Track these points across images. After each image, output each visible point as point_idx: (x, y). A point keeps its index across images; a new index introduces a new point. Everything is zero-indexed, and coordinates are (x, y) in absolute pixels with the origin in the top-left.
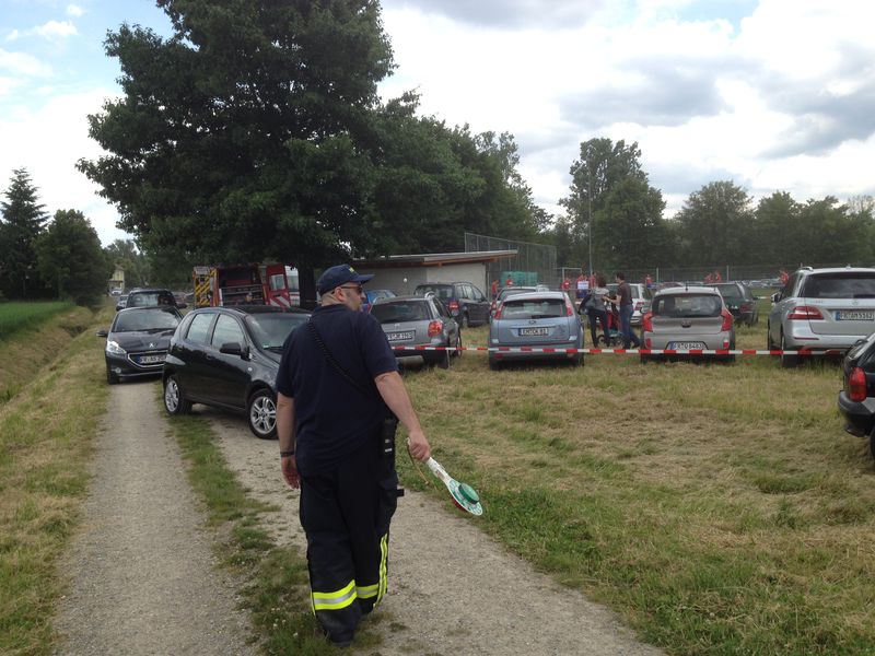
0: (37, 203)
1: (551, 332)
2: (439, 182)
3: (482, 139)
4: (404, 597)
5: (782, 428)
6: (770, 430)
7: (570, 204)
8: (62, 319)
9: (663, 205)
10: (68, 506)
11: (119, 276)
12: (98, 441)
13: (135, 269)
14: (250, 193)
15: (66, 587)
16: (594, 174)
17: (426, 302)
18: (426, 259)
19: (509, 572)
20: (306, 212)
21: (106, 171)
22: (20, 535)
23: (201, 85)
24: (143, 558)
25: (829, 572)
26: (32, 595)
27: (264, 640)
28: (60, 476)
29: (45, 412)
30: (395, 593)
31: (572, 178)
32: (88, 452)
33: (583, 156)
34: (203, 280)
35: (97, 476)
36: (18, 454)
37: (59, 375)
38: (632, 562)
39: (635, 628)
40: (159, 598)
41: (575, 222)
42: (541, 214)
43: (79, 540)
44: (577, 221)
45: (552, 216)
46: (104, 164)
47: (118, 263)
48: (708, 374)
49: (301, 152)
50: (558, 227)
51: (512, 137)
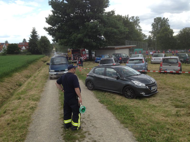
0: (37, 34)
1: (139, 67)
2: (118, 31)
3: (132, 18)
4: (92, 128)
5: (185, 92)
6: (182, 92)
7: (151, 32)
8: (42, 59)
9: (173, 33)
10: (35, 104)
11: (54, 49)
12: (44, 89)
13: (57, 48)
14: (78, 34)
15: (32, 121)
16: (157, 25)
17: (112, 60)
18: (115, 48)
19: (115, 123)
20: (89, 38)
21: (49, 29)
22: (26, 110)
23: (67, 11)
24: (47, 116)
25: (182, 128)
26: (26, 123)
27: (64, 135)
28: (35, 97)
29: (35, 82)
30: (91, 127)
31: (152, 27)
32: (42, 91)
33: (155, 21)
34: (70, 51)
35: (42, 97)
36: (29, 91)
37: (40, 73)
38: (140, 123)
39: (136, 138)
40: (48, 125)
41: (153, 37)
42: (145, 35)
43: (36, 111)
44: (153, 36)
45: (147, 36)
46: (49, 28)
47: (54, 47)
48: (174, 77)
49: (88, 25)
50: (149, 38)
51: (138, 17)
